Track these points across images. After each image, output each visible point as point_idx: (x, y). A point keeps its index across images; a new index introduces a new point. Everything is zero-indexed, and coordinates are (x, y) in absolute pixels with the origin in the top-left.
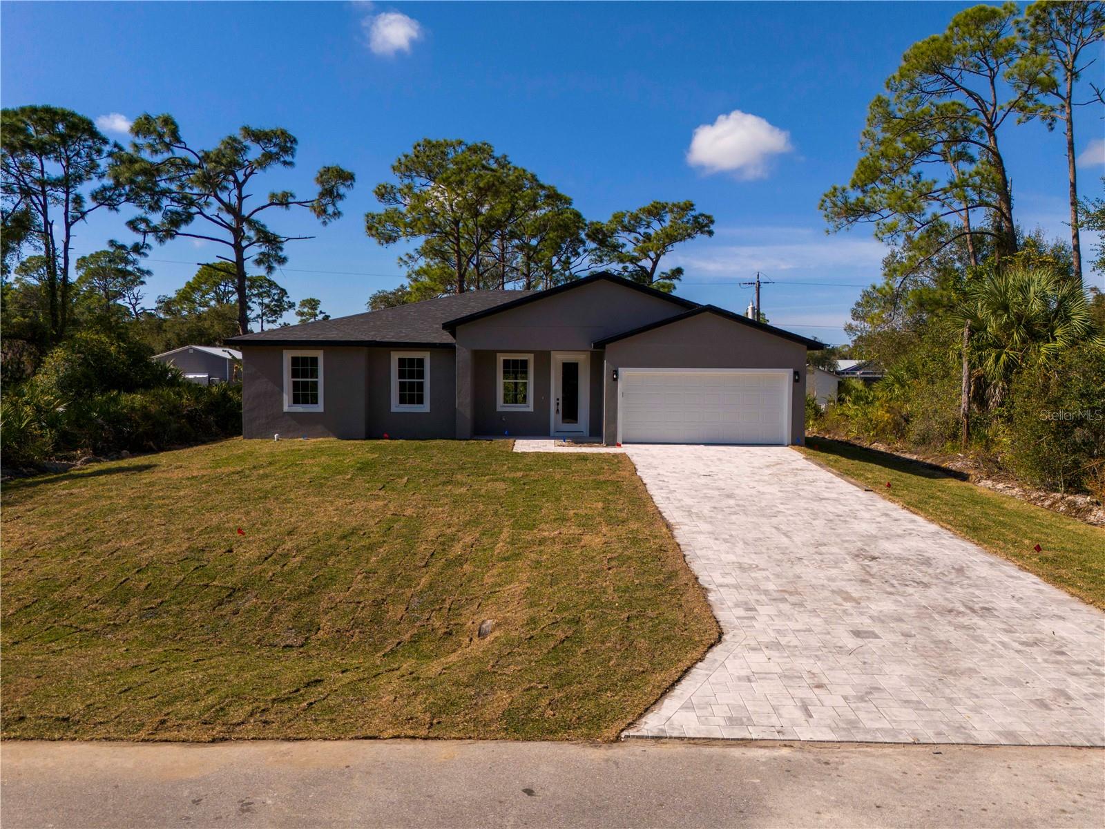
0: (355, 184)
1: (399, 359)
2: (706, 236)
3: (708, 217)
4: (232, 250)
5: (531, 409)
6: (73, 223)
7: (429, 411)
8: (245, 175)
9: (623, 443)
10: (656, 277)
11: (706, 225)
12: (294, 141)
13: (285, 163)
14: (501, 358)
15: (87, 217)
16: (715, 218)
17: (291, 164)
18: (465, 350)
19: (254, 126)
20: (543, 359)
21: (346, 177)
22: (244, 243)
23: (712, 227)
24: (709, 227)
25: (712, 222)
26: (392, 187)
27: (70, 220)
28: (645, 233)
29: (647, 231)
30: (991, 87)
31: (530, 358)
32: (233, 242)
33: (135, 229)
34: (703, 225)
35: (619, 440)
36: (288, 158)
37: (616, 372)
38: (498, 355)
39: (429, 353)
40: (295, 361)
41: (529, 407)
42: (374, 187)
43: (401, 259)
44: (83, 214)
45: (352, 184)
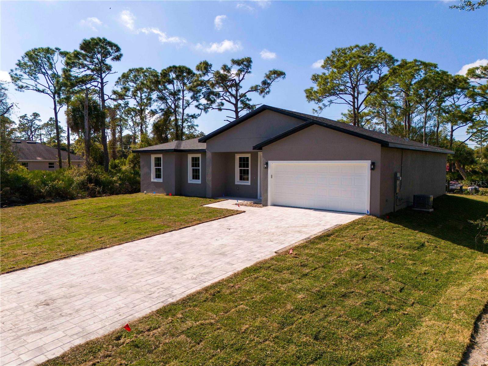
0: (286, 76)
1: (192, 158)
4: (234, 113)
5: (249, 184)
6: (185, 109)
8: (239, 80)
12: (251, 61)
13: (249, 72)
14: (238, 157)
15: (190, 106)
17: (251, 72)
18: (209, 152)
19: (236, 59)
20: (255, 157)
21: (280, 74)
22: (239, 110)
26: (317, 75)
27: (184, 108)
31: (249, 156)
32: (234, 110)
33: (199, 108)
36: (249, 70)
37: (267, 164)
38: (236, 154)
39: (201, 154)
40: (155, 159)
42: (311, 77)
43: (314, 110)
44: (189, 105)
45: (284, 77)
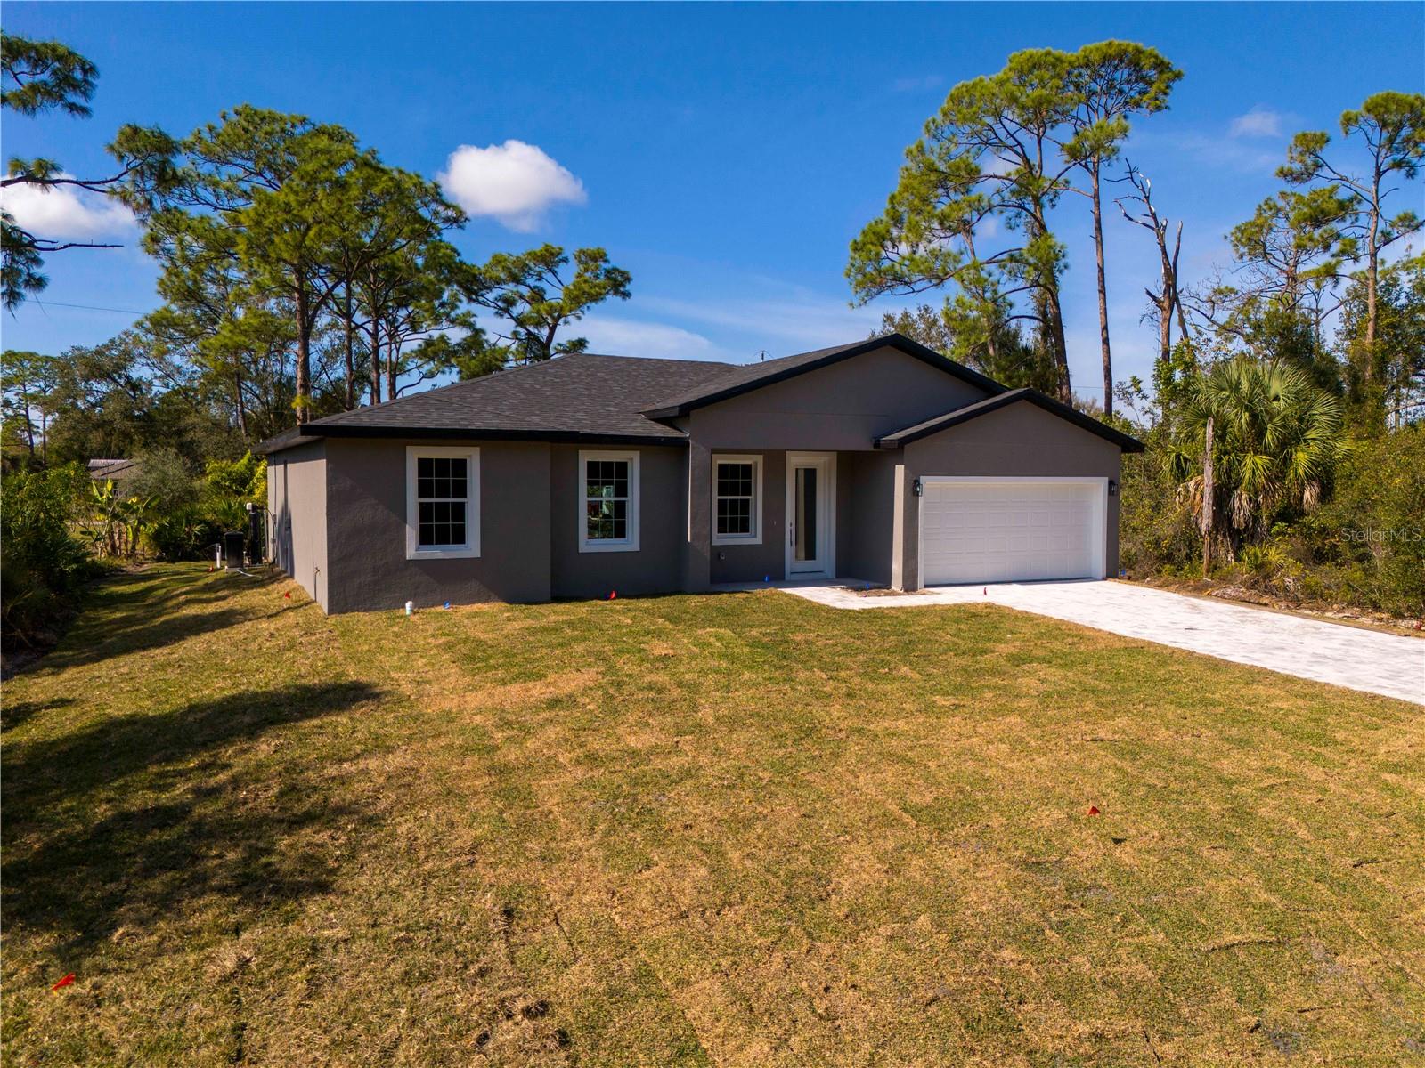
1: (588, 462)
2: (618, 299)
3: (623, 274)
5: (759, 540)
7: (638, 549)
9: (926, 586)
10: (552, 351)
11: (622, 285)
12: (89, 70)
13: (73, 107)
14: (716, 461)
16: (632, 275)
17: (84, 111)
18: (702, 448)
20: (775, 462)
23: (628, 287)
24: (624, 286)
25: (628, 279)
28: (536, 287)
29: (538, 284)
30: (1037, 148)
31: (757, 461)
34: (618, 283)
35: (921, 582)
36: (79, 100)
37: (917, 483)
38: (715, 456)
39: (638, 453)
40: (424, 465)
41: (755, 537)
